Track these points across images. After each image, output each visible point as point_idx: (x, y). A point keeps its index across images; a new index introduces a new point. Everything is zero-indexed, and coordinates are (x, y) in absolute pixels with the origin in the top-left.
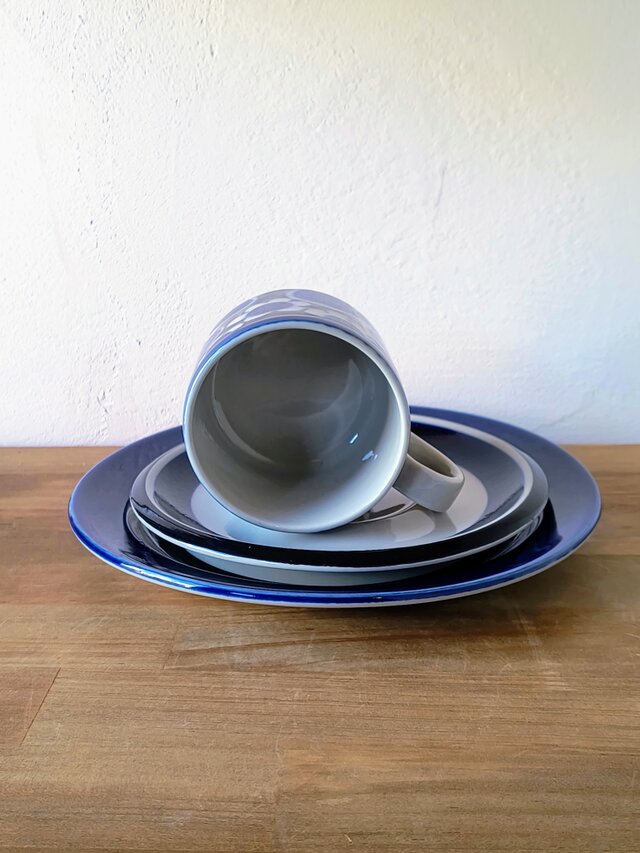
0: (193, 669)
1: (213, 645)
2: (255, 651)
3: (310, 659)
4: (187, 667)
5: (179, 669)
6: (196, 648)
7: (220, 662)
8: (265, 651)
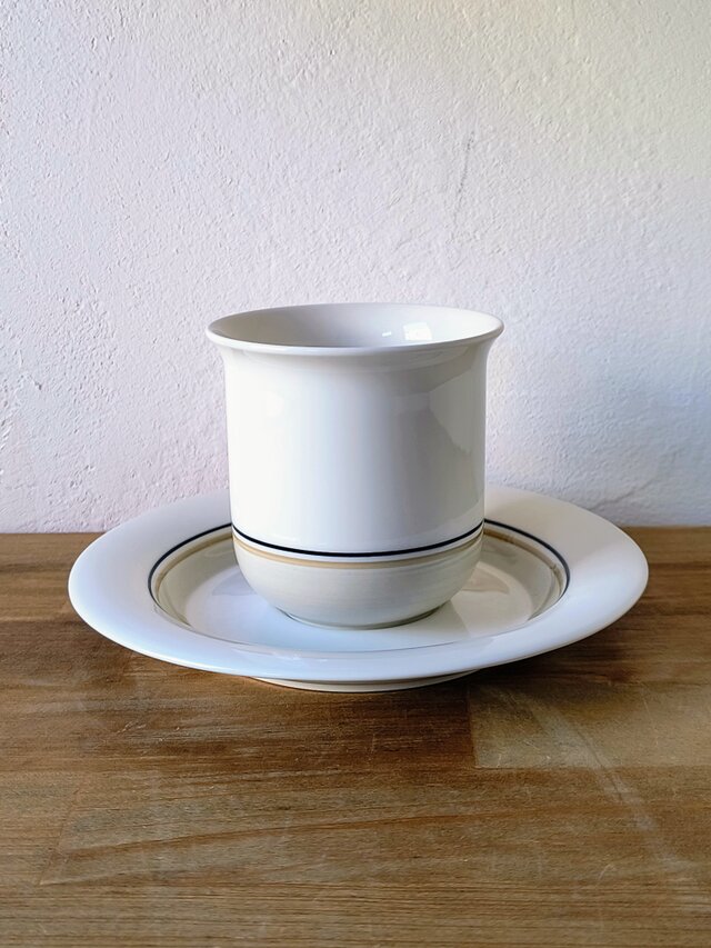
0: (89, 883)
1: (126, 839)
2: (194, 848)
3: (284, 862)
4: (78, 879)
5: (63, 884)
6: (96, 845)
7: (135, 870)
8: (210, 848)
